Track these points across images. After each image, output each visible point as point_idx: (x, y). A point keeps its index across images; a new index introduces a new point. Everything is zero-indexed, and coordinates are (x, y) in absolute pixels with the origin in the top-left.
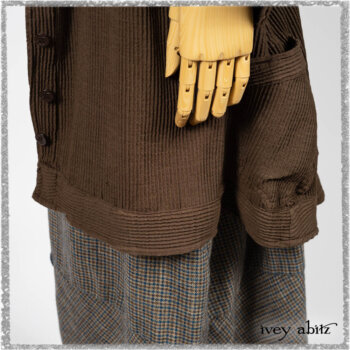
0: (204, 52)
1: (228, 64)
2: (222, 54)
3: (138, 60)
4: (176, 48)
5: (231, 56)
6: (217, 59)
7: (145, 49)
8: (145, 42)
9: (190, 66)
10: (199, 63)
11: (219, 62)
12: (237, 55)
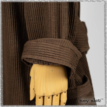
0: (46, 93)
1: (57, 96)
2: (54, 93)
3: (17, 95)
4: (34, 89)
5: (58, 93)
6: (52, 95)
7: (20, 90)
8: (20, 87)
9: (40, 98)
10: (44, 97)
11: (52, 96)
12: (61, 92)
